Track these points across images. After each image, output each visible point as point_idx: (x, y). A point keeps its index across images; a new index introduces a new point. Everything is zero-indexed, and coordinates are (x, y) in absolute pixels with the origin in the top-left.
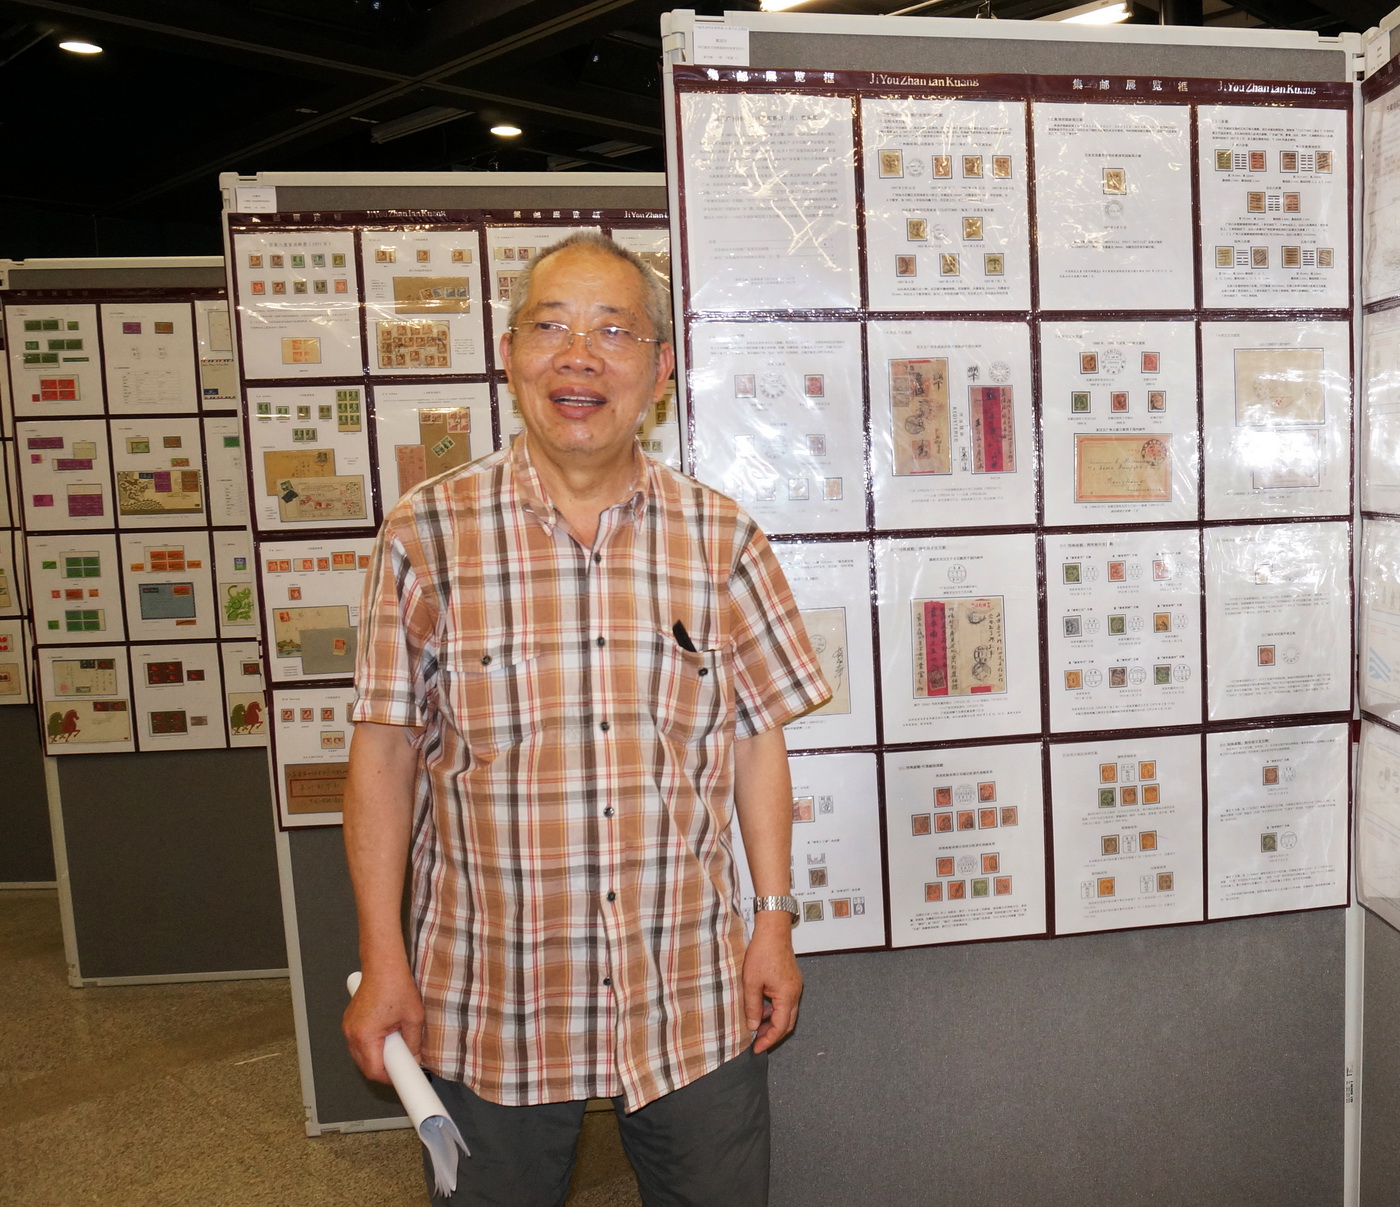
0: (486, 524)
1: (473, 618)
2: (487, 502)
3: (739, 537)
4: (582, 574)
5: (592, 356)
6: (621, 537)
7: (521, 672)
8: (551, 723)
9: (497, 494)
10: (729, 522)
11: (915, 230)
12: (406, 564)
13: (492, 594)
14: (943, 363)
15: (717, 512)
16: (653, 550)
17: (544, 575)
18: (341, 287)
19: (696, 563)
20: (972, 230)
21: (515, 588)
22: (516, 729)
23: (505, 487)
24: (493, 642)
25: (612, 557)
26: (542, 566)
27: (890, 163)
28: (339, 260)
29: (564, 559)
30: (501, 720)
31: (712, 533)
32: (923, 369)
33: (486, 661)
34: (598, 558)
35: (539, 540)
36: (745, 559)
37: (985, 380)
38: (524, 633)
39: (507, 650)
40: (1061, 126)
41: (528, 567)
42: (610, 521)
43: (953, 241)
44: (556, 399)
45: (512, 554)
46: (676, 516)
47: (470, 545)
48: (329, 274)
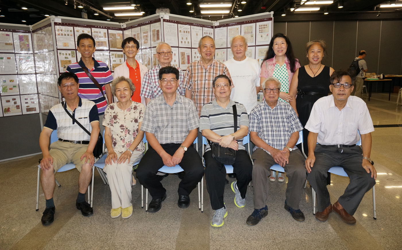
0: (197, 67)
1: (195, 77)
2: (197, 65)
3: (224, 69)
4: (206, 72)
5: (210, 50)
6: (210, 69)
7: (199, 82)
8: (201, 88)
9: (198, 64)
10: (223, 67)
11: (182, 38)
12: (189, 72)
13: (197, 74)
14: (185, 52)
15: (222, 66)
16: (214, 70)
17: (202, 73)
18: (71, 35)
20: (187, 38)
21: (199, 74)
22: (198, 88)
23: (199, 63)
24: (196, 80)
25: (209, 71)
26: (202, 72)
27: (180, 31)
28: (71, 31)
29: (204, 71)
30: (197, 88)
31: (221, 68)
32: (183, 53)
33: (196, 81)
34: (207, 71)
35: (202, 69)
36: (225, 71)
37: (188, 55)
38: (199, 78)
39: (197, 80)
41: (200, 72)
42: (209, 67)
43: (185, 40)
44: (206, 54)
45: (199, 70)
46: (217, 66)
47: (195, 69)
48: (69, 33)
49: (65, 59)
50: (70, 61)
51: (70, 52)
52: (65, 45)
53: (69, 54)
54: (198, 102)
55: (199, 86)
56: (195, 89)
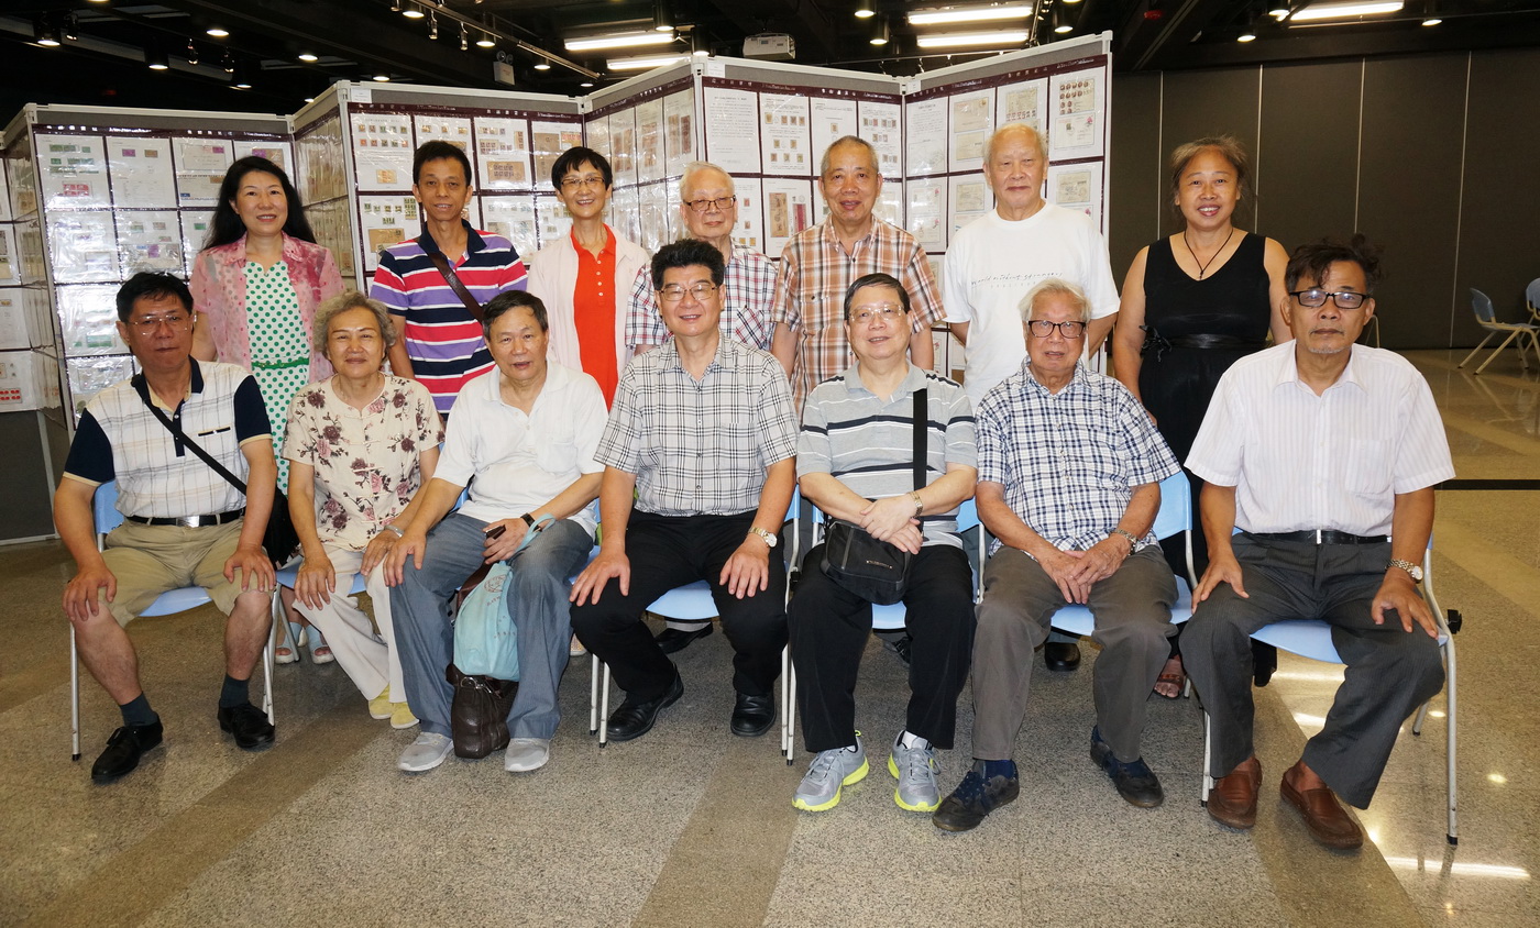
0: (816, 248)
1: (810, 283)
2: (817, 240)
3: (913, 251)
4: (848, 266)
5: (856, 187)
6: (864, 252)
7: (824, 302)
8: (834, 321)
9: (820, 237)
10: (909, 245)
11: (777, 144)
12: (788, 264)
13: (816, 274)
14: (785, 195)
15: (905, 241)
16: (876, 256)
17: (835, 267)
18: (406, 146)
19: (895, 261)
20: (793, 144)
21: (824, 271)
22: (822, 323)
23: (823, 234)
24: (816, 292)
25: (860, 260)
26: (834, 263)
27: (769, 118)
28: (404, 130)
29: (842, 261)
30: (817, 320)
31: (903, 249)
32: (780, 197)
33: (813, 298)
34: (854, 260)
35: (834, 253)
36: (914, 260)
37: (798, 202)
38: (827, 288)
39: (820, 294)
40: (819, 107)
41: (829, 264)
42: (859, 246)
43: (788, 150)
44: (842, 203)
45: (824, 259)
46: (887, 243)
47: (809, 256)
48: (401, 139)
49: (381, 226)
50: (399, 233)
51: (400, 200)
52: (385, 176)
53: (399, 209)
54: (822, 372)
55: (825, 314)
56: (810, 325)
